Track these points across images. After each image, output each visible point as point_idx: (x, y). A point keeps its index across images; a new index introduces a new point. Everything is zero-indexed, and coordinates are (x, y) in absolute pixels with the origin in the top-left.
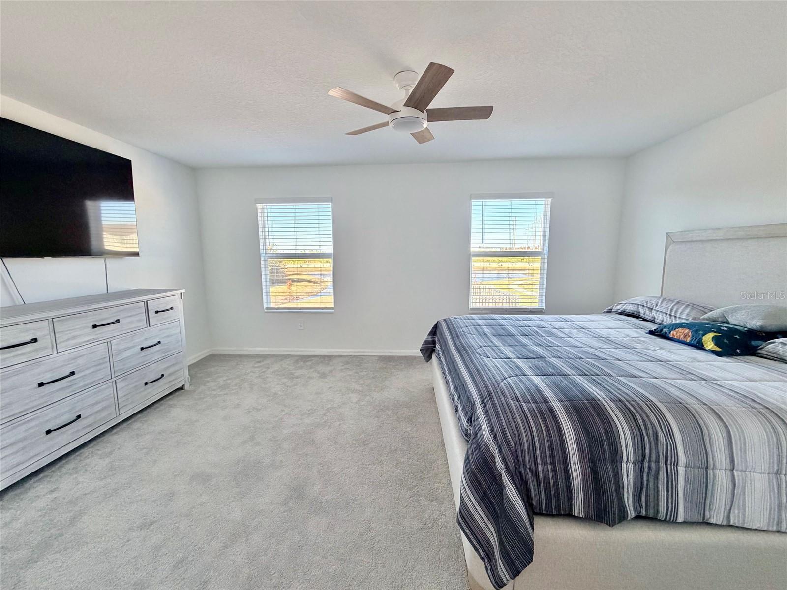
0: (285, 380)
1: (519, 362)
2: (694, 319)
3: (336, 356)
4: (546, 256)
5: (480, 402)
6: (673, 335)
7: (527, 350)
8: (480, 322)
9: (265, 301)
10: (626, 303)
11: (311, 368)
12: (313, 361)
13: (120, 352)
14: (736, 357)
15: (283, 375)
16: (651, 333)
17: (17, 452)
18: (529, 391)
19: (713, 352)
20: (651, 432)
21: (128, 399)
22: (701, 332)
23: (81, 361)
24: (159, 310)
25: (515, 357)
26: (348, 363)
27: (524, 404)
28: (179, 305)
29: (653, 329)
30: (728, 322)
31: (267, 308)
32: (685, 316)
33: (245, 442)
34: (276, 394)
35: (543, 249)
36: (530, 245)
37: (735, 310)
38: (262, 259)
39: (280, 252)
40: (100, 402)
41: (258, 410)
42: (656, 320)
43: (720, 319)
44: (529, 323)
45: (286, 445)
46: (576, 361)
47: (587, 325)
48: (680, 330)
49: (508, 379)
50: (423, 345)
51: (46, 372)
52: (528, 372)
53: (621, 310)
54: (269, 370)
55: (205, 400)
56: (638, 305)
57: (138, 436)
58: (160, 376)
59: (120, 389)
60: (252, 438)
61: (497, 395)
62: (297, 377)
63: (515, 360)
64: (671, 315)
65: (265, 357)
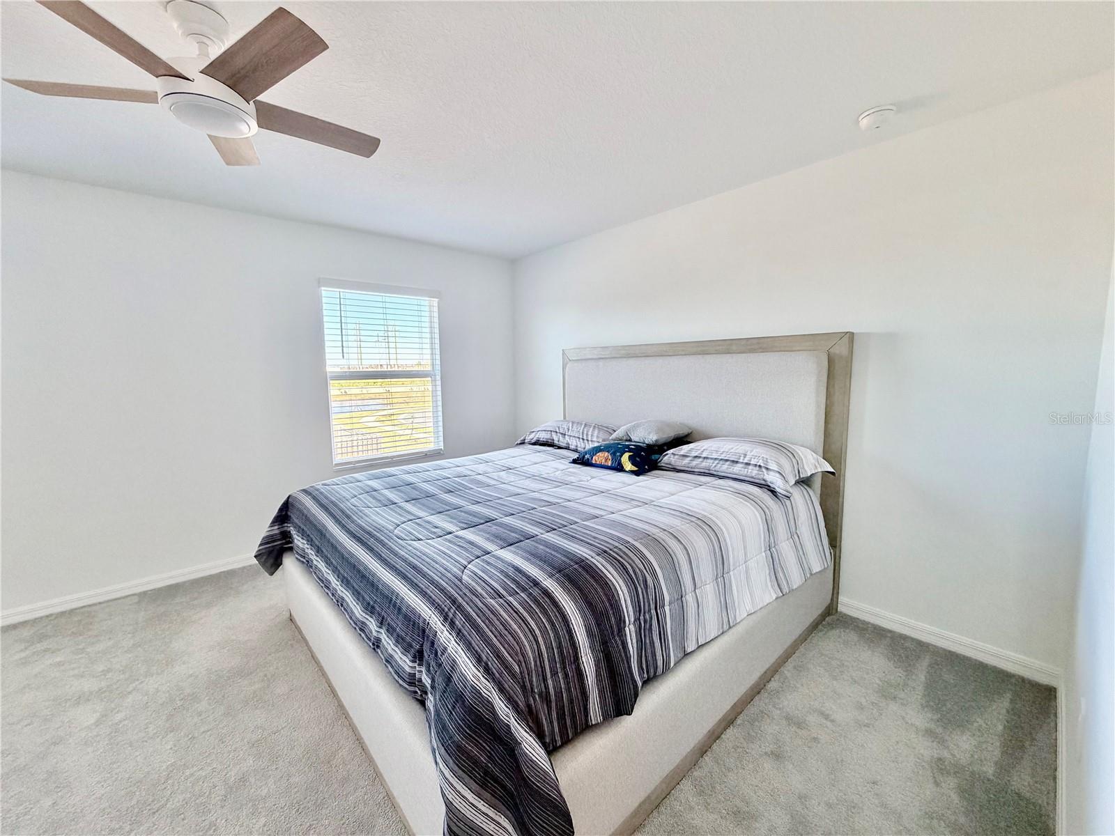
1: (469, 535)
2: (604, 440)
4: (438, 378)
5: (442, 619)
6: (596, 461)
7: (465, 512)
8: (374, 484)
10: (538, 431)
14: (649, 474)
16: (575, 461)
18: (507, 576)
19: (632, 472)
20: (641, 578)
22: (618, 454)
25: (458, 529)
27: (511, 599)
29: (576, 457)
30: (630, 440)
32: (596, 440)
35: (433, 368)
36: (383, 362)
37: (635, 427)
42: (570, 446)
43: (625, 438)
44: (445, 473)
46: (532, 514)
47: (510, 463)
48: (600, 454)
49: (469, 566)
50: (260, 545)
52: (490, 546)
53: (535, 439)
56: (551, 431)
61: (466, 599)
63: (461, 533)
64: (583, 439)
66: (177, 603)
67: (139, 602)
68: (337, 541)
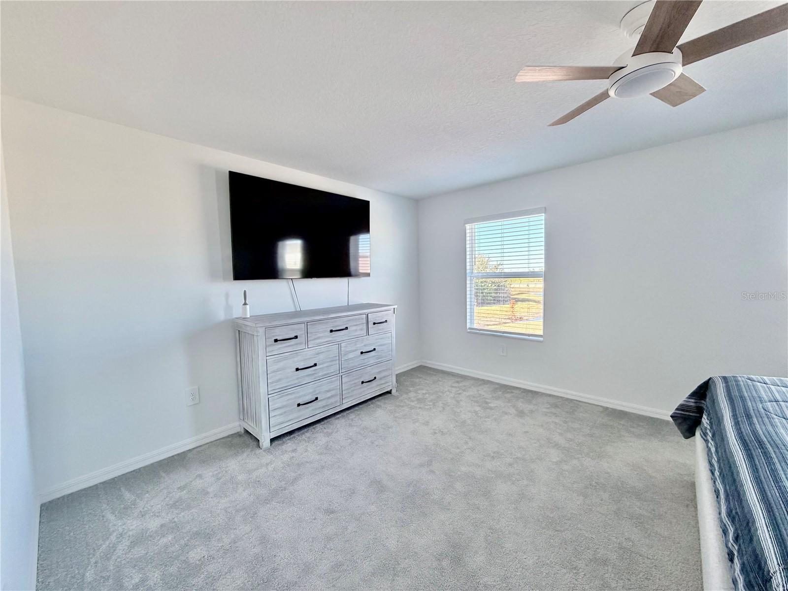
0: (477, 409)
3: (542, 394)
9: (468, 321)
11: (509, 401)
12: (514, 394)
13: (347, 353)
15: (477, 402)
17: (281, 414)
21: (349, 393)
23: (321, 356)
24: (376, 322)
26: (556, 406)
28: (392, 319)
31: (470, 328)
33: (421, 465)
34: (464, 422)
38: (468, 278)
39: (506, 271)
40: (332, 390)
41: (443, 433)
45: (459, 486)
50: (677, 409)
51: (302, 361)
54: (465, 393)
55: (403, 409)
57: (350, 425)
58: (373, 378)
59: (344, 383)
60: (430, 463)
62: (491, 409)
65: (464, 378)
66: (621, 424)
67: (602, 412)
68: (726, 435)
